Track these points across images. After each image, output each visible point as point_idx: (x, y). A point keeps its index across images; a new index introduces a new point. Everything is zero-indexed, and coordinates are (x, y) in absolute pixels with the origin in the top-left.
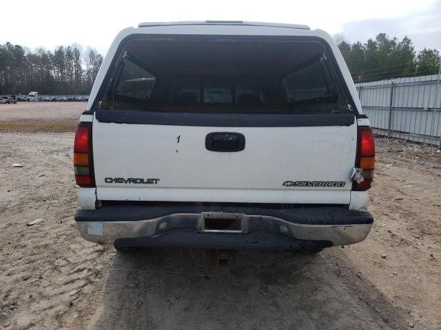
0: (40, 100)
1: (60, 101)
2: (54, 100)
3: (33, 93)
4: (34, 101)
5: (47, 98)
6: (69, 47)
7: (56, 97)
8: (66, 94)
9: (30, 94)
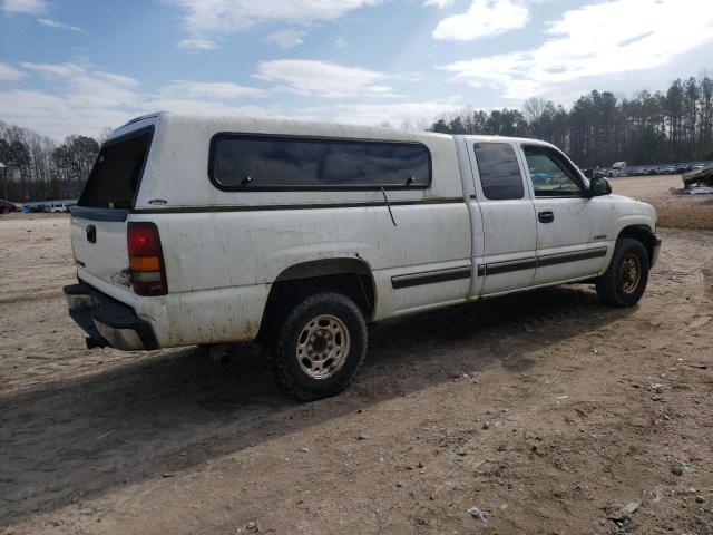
0: (630, 175)
1: (662, 174)
2: (653, 173)
3: (619, 164)
4: (618, 176)
5: (641, 170)
6: (691, 79)
7: (655, 168)
8: (676, 162)
9: (614, 165)
